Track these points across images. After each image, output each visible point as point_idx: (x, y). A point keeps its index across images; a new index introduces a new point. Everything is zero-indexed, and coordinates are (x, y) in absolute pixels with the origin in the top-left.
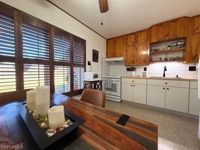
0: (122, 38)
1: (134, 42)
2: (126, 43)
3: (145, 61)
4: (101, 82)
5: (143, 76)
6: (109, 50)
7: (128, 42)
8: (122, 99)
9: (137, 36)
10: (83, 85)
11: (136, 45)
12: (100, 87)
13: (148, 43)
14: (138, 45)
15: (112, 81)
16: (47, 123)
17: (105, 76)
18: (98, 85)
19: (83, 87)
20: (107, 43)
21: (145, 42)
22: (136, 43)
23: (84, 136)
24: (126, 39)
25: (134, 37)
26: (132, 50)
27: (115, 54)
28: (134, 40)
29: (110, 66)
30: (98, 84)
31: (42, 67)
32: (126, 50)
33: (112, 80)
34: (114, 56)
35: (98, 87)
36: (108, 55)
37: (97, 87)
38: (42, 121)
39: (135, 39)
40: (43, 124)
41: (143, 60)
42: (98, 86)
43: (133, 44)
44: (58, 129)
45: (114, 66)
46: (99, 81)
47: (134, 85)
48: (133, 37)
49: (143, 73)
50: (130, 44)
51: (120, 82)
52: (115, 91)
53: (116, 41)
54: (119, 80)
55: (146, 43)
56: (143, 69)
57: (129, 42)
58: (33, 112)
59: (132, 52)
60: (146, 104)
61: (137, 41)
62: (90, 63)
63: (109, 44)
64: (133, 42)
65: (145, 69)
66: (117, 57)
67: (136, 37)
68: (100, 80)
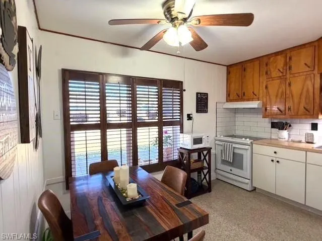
0: (257, 63)
1: (283, 69)
2: (267, 73)
3: (309, 111)
4: (209, 150)
5: (307, 142)
6: (233, 86)
7: (270, 71)
8: (254, 185)
9: (290, 58)
10: (177, 154)
11: (288, 76)
12: (207, 158)
13: (316, 72)
14: (291, 76)
15: (234, 148)
16: (127, 194)
17: (223, 138)
18: (205, 154)
19: (177, 157)
20: (228, 73)
21: (308, 69)
22: (288, 72)
23: (147, 207)
24: (267, 65)
25: (283, 60)
26: (279, 88)
27: (244, 94)
28: (282, 66)
29: (237, 116)
30: (205, 152)
31: (124, 131)
32: (266, 87)
33: (234, 145)
34: (241, 98)
35: (205, 158)
36: (229, 95)
37: (202, 158)
38: (124, 193)
39: (286, 64)
40: (124, 194)
41: (305, 108)
42: (205, 156)
43: (281, 74)
44: (132, 198)
45: (245, 116)
46: (205, 148)
47: (278, 159)
48: (281, 60)
49: (307, 135)
50: (275, 74)
51: (249, 152)
52: (241, 167)
53: (245, 70)
54: (247, 147)
55: (311, 72)
56: (309, 127)
57: (272, 70)
58: (118, 185)
59: (278, 91)
60: (304, 203)
61: (290, 68)
62: (191, 116)
63: (231, 74)
64: (281, 70)
65: (314, 127)
66: (248, 100)
67: (288, 60)
68: (207, 146)
